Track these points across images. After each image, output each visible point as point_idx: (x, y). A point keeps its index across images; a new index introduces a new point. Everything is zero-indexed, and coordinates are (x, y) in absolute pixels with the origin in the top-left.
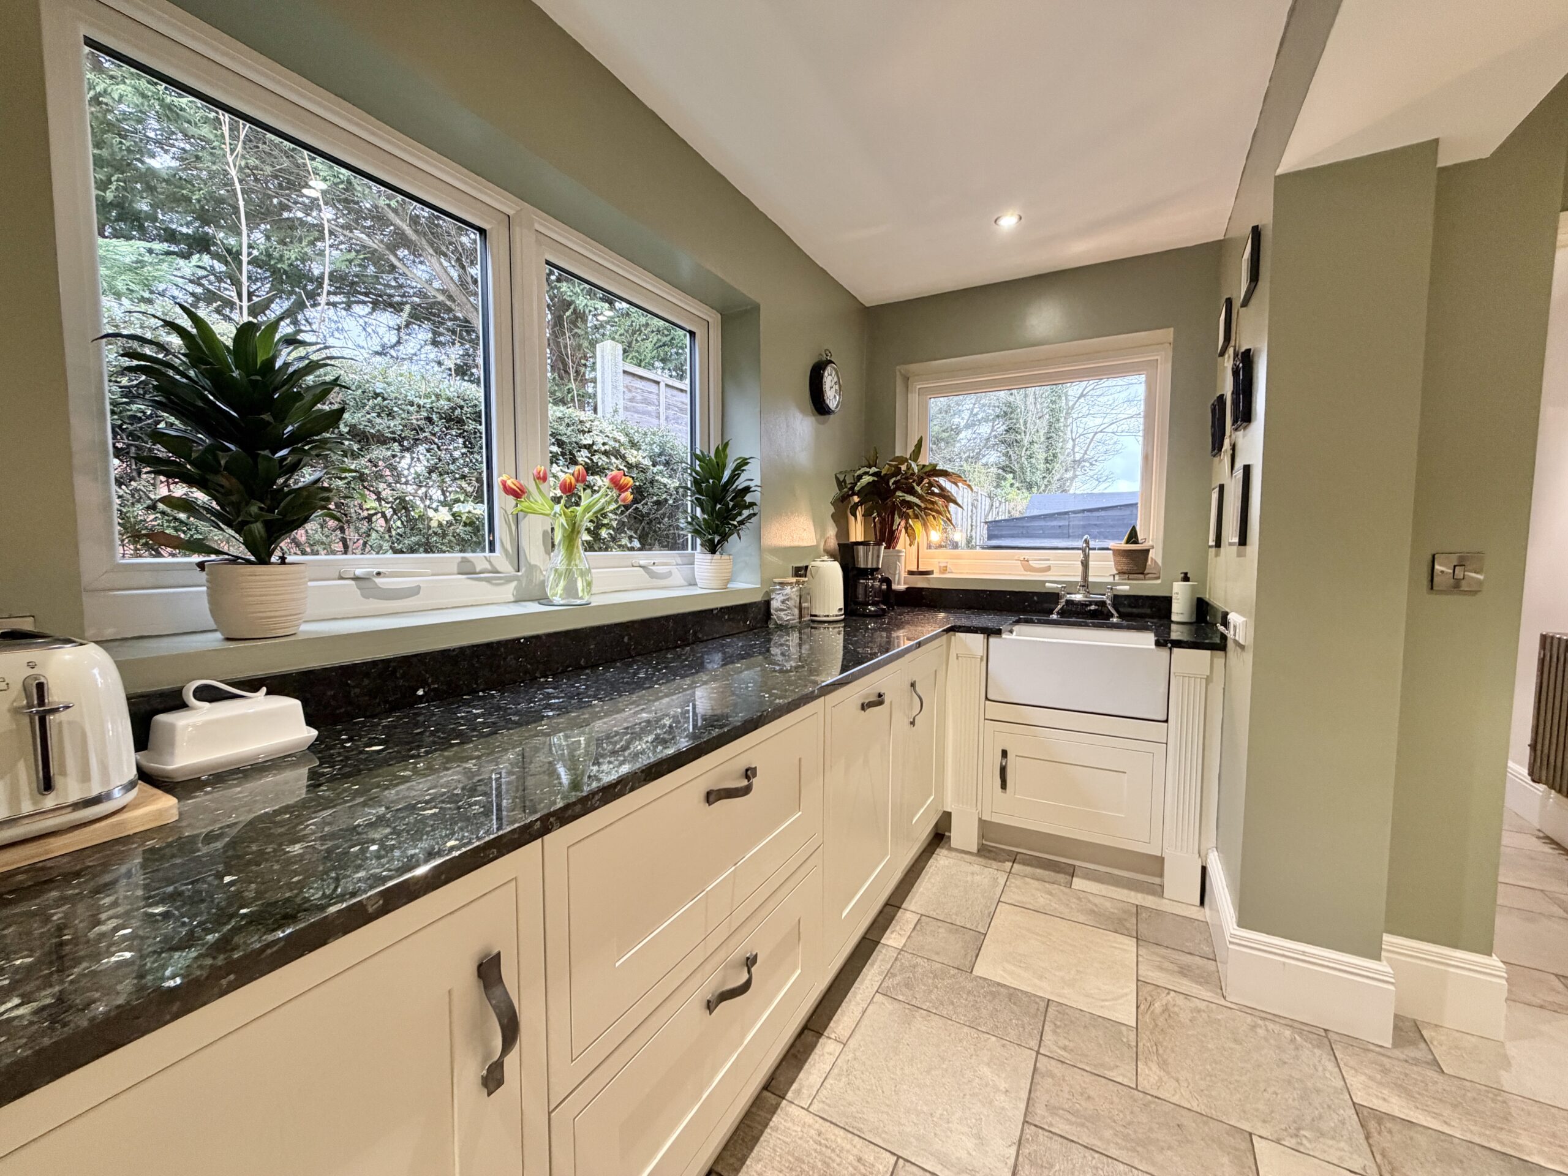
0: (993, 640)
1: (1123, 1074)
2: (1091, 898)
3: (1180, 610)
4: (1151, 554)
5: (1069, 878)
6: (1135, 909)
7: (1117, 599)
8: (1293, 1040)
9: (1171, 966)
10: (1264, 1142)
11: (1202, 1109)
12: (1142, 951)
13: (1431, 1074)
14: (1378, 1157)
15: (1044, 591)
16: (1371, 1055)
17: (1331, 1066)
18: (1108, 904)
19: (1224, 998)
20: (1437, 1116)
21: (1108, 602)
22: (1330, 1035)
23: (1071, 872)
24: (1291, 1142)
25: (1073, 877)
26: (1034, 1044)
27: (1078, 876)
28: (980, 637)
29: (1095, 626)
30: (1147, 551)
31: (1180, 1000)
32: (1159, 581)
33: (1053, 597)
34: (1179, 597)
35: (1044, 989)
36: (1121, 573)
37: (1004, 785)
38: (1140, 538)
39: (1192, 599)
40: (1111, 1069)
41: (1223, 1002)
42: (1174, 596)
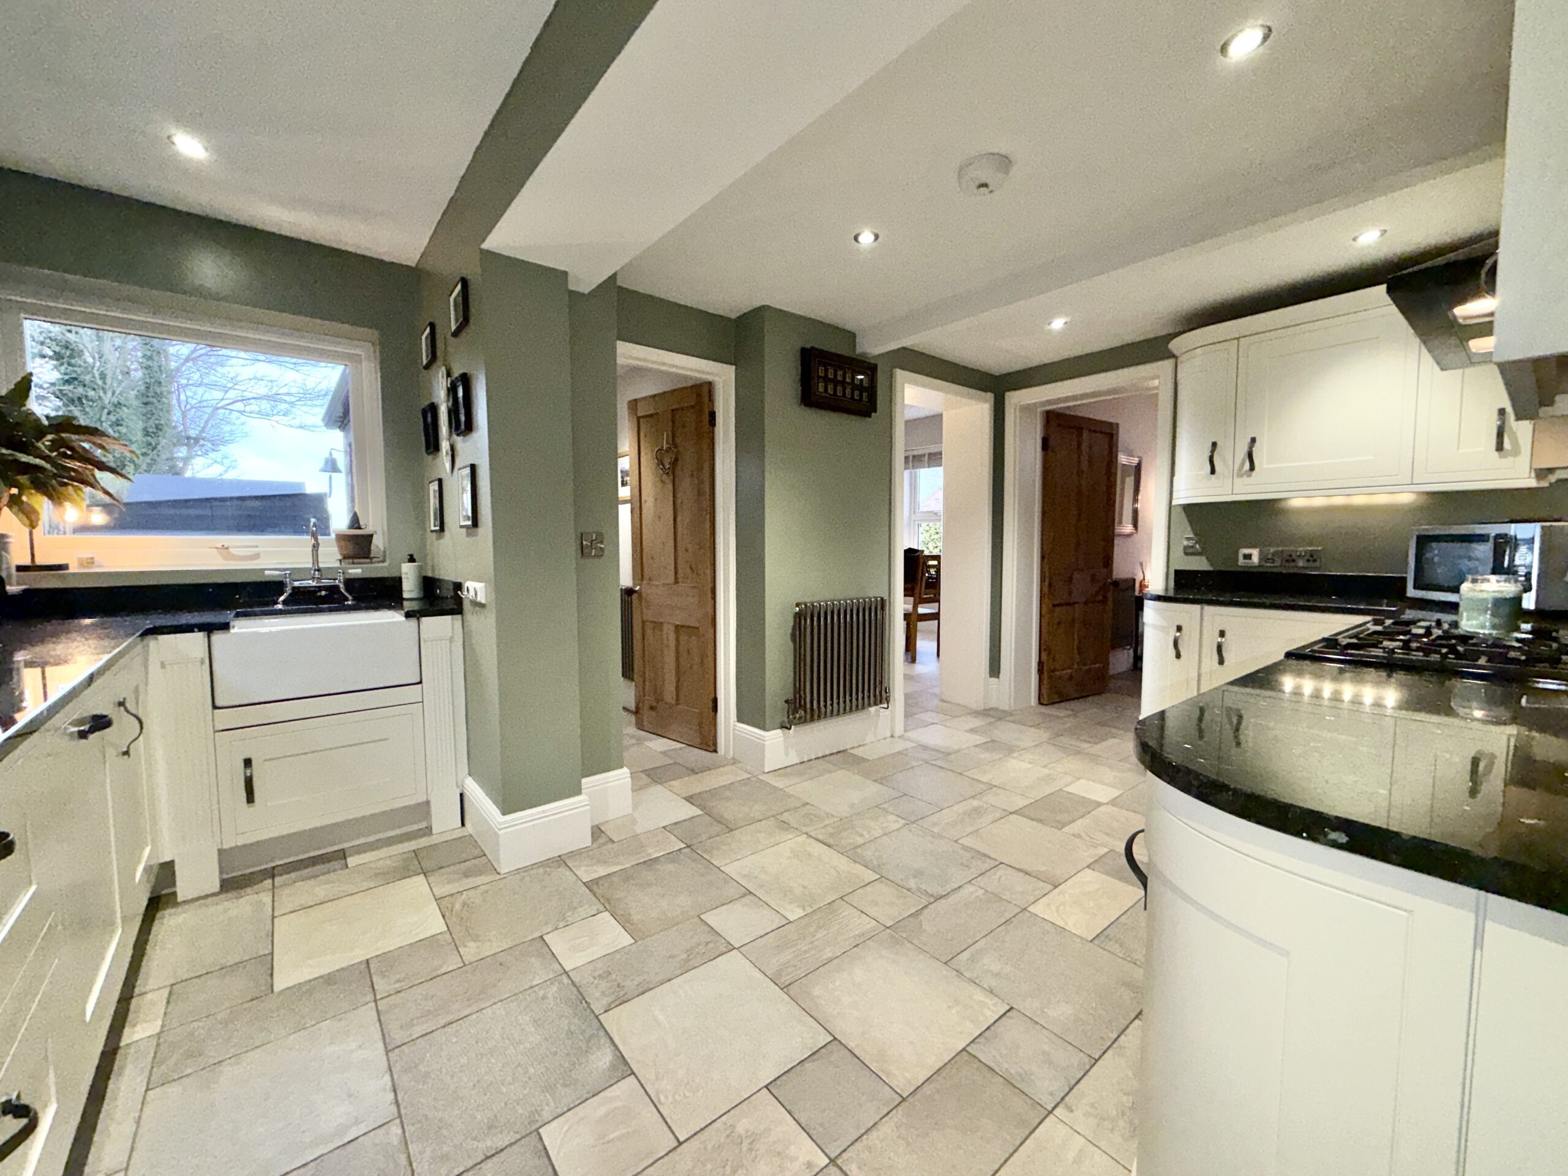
0: (218, 637)
1: (453, 963)
2: (372, 865)
3: (410, 588)
4: (375, 540)
5: (343, 861)
6: (413, 854)
7: (350, 583)
8: (545, 872)
9: (456, 876)
10: (550, 935)
11: (510, 944)
12: (431, 879)
13: (610, 845)
14: (602, 900)
15: (263, 580)
16: (584, 855)
17: (568, 873)
18: (389, 862)
19: (498, 873)
20: (618, 864)
21: (342, 586)
22: (563, 857)
23: (342, 855)
24: (561, 924)
25: (345, 858)
26: (370, 997)
27: (350, 856)
28: (199, 637)
29: (331, 610)
30: (371, 536)
31: (472, 893)
32: (386, 564)
33: (276, 587)
34: (409, 576)
35: (359, 955)
36: (345, 557)
37: (250, 798)
38: (361, 523)
39: (419, 577)
40: (441, 967)
41: (498, 877)
42: (403, 576)
